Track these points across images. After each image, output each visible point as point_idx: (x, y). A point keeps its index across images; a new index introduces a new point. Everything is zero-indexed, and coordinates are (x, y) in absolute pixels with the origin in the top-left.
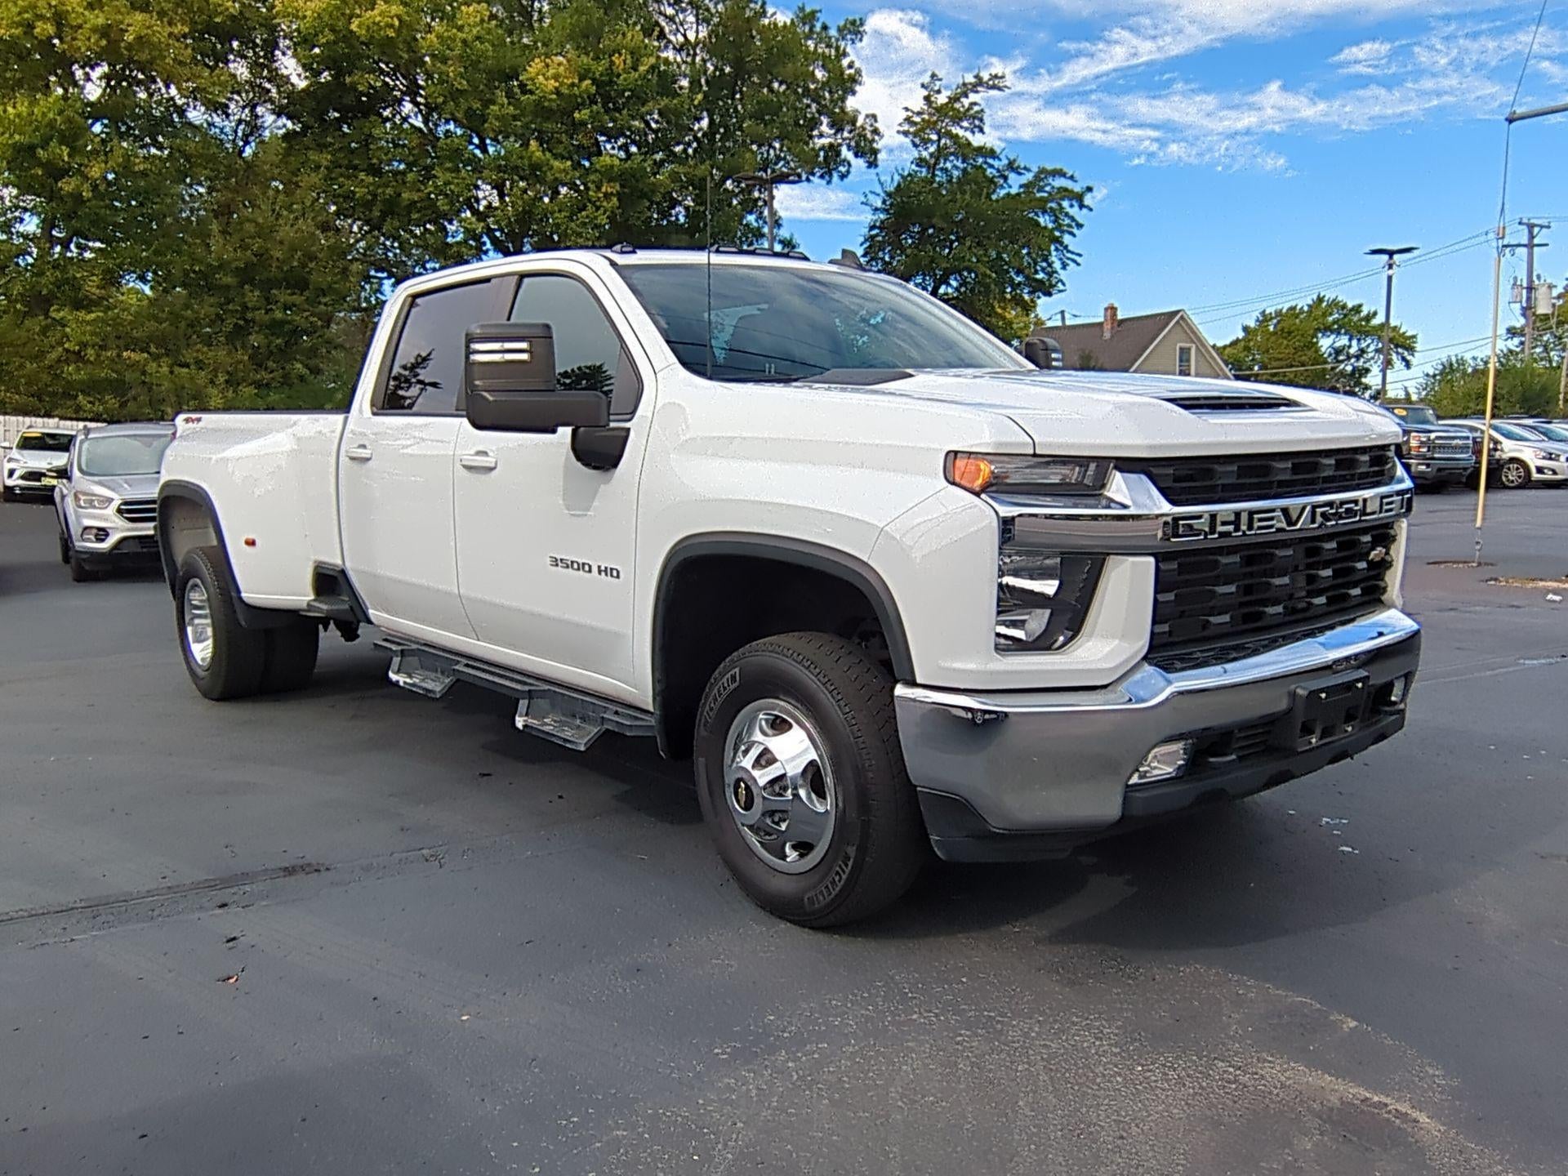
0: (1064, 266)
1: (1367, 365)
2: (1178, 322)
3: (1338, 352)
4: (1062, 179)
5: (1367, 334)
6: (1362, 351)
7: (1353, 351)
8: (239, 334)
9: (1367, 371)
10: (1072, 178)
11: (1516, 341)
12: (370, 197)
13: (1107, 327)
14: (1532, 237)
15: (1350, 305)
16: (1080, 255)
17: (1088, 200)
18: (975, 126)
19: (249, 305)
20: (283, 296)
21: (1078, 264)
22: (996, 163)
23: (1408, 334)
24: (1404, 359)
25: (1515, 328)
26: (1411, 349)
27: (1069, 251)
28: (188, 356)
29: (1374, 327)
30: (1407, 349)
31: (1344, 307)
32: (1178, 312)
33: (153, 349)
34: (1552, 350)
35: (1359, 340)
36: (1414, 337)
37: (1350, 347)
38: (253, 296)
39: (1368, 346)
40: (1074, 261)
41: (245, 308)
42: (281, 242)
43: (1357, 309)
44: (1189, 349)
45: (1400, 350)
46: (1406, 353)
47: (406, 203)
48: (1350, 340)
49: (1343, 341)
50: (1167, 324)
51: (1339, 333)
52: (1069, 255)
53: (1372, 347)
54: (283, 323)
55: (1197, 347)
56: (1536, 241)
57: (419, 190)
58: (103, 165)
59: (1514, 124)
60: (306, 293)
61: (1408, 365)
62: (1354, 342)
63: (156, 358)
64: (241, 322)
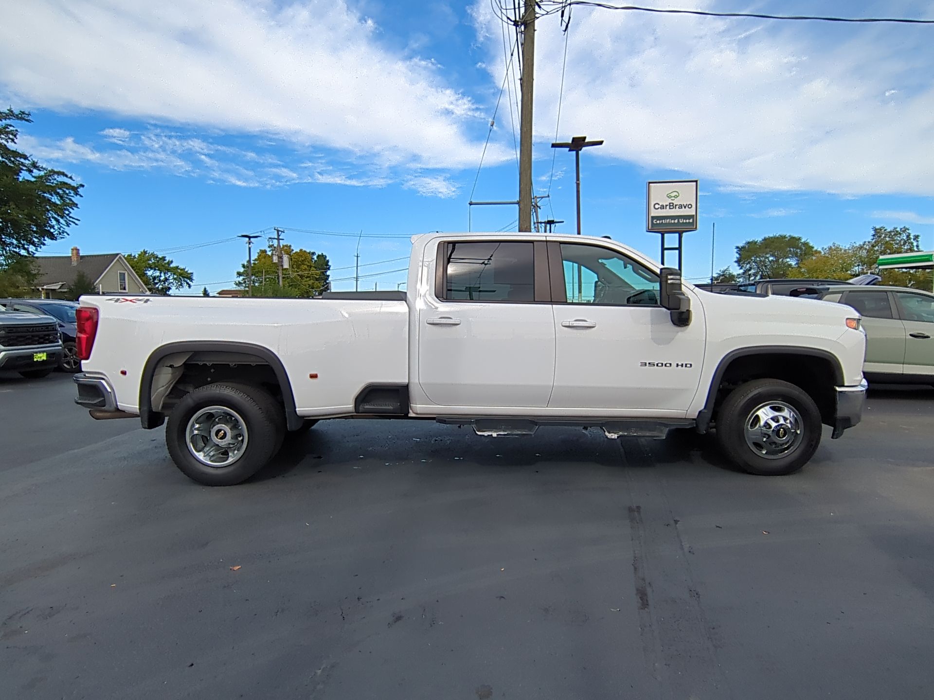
0: (68, 225)
1: (169, 286)
2: (118, 260)
3: (154, 278)
4: (65, 178)
5: (169, 270)
6: (166, 279)
7: (162, 278)
9: (170, 288)
10: (71, 178)
11: (241, 278)
13: (74, 259)
14: (279, 235)
15: (160, 256)
16: (79, 220)
17: (80, 190)
18: (9, 138)
21: (76, 224)
22: (27, 162)
23: (189, 272)
24: (188, 283)
25: (240, 272)
26: (191, 280)
27: (70, 217)
29: (172, 268)
30: (189, 279)
31: (157, 257)
32: (117, 254)
34: (256, 282)
35: (165, 273)
36: (192, 273)
37: (161, 276)
39: (169, 277)
40: (74, 223)
43: (164, 258)
44: (124, 274)
45: (186, 279)
46: (188, 281)
48: (161, 273)
49: (157, 273)
50: (113, 260)
51: (155, 270)
52: (71, 219)
53: (171, 277)
55: (128, 273)
56: (280, 237)
59: (472, 206)
61: (190, 286)
62: (162, 275)
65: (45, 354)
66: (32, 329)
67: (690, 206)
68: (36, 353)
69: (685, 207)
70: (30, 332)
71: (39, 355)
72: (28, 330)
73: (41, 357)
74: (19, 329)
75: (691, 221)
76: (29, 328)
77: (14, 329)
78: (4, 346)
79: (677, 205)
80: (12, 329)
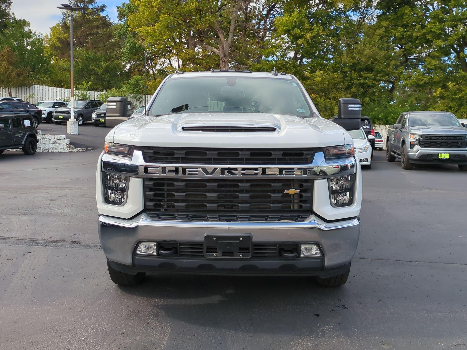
8: (348, 88)
12: (401, 36)
19: (353, 78)
20: (364, 74)
28: (331, 96)
33: (321, 94)
38: (355, 75)
41: (352, 79)
42: (366, 55)
47: (415, 37)
54: (364, 84)
57: (420, 32)
58: (311, 34)
60: (373, 73)
63: (321, 97)
64: (350, 84)
65: (449, 155)
66: (441, 137)
68: (441, 153)
70: (440, 140)
71: (443, 155)
72: (438, 138)
73: (445, 156)
74: (432, 138)
76: (439, 137)
77: (429, 138)
78: (421, 147)
80: (427, 137)
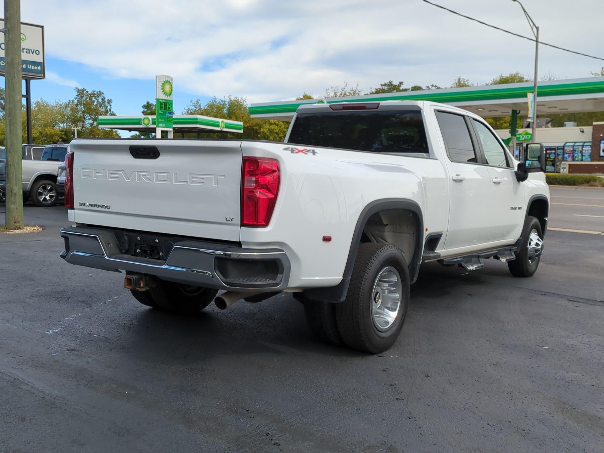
67: (37, 52)
69: (33, 53)
75: (39, 68)
79: (25, 49)
